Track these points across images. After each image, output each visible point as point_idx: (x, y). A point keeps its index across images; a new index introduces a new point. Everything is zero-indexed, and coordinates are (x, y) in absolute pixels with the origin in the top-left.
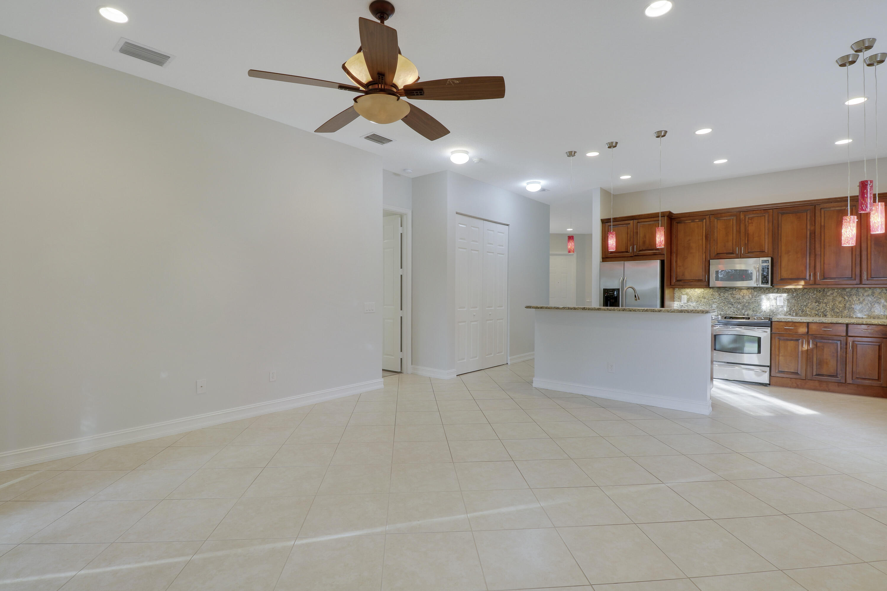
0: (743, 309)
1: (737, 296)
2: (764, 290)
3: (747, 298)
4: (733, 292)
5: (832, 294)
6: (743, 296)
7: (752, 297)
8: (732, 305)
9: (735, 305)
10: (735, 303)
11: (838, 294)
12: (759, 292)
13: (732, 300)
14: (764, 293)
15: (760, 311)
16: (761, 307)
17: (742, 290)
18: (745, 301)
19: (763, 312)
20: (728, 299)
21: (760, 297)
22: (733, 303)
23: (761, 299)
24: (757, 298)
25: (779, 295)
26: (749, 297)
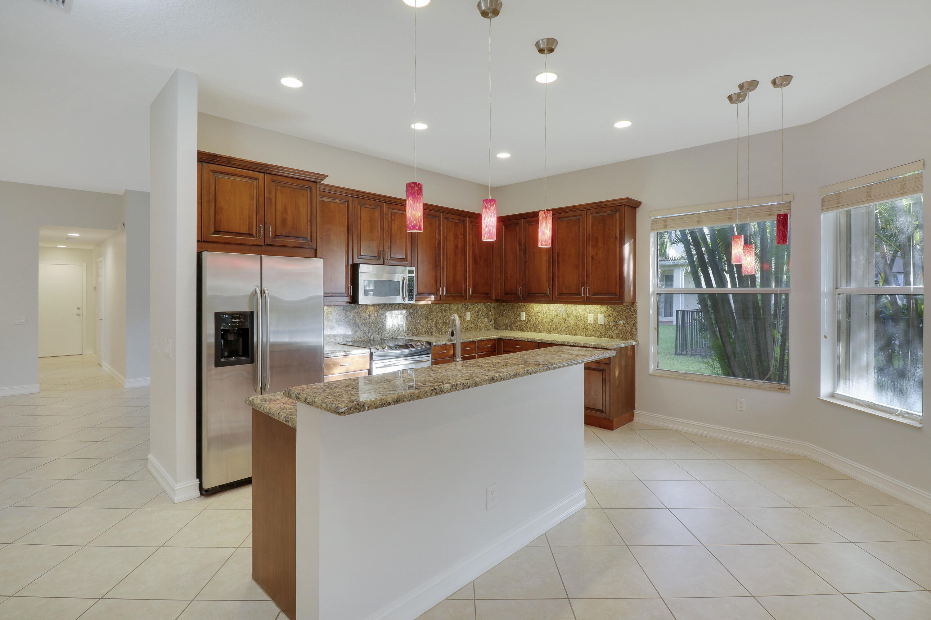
0: (369, 332)
1: (364, 315)
2: (387, 306)
3: (373, 317)
4: (359, 310)
5: (436, 309)
6: (369, 315)
7: (377, 315)
8: (359, 327)
9: (362, 328)
10: (361, 324)
11: (439, 309)
12: (384, 309)
13: (358, 321)
14: (387, 310)
15: (384, 333)
16: (385, 328)
17: (369, 307)
18: (371, 321)
19: (387, 334)
20: (354, 320)
21: (384, 315)
22: (360, 325)
23: (385, 318)
24: (382, 317)
25: (400, 311)
26: (375, 316)
